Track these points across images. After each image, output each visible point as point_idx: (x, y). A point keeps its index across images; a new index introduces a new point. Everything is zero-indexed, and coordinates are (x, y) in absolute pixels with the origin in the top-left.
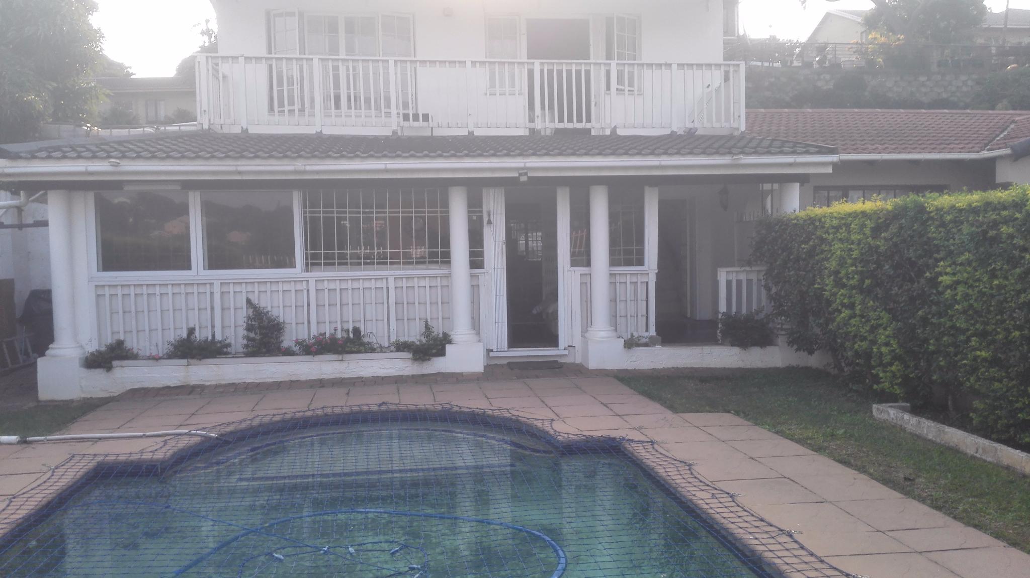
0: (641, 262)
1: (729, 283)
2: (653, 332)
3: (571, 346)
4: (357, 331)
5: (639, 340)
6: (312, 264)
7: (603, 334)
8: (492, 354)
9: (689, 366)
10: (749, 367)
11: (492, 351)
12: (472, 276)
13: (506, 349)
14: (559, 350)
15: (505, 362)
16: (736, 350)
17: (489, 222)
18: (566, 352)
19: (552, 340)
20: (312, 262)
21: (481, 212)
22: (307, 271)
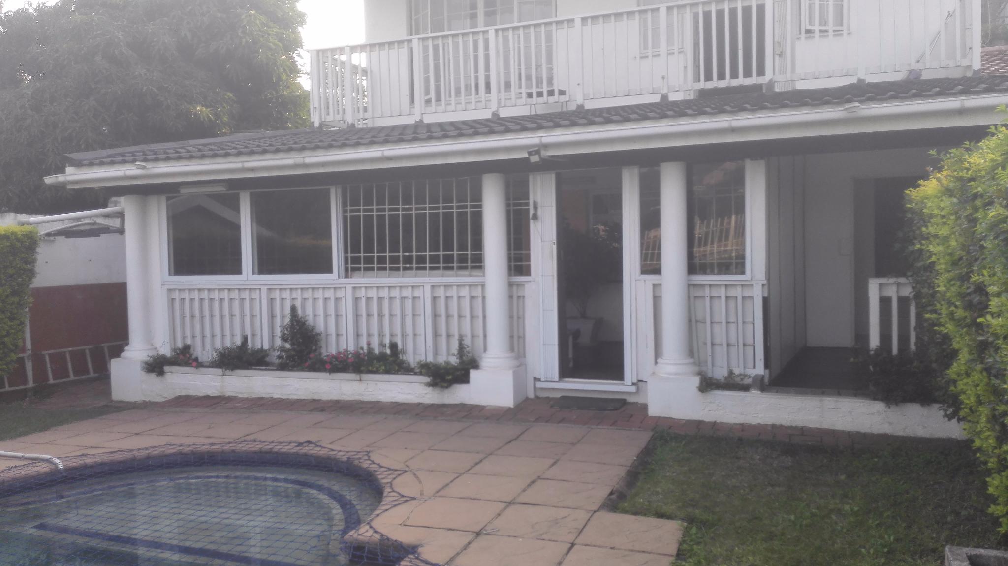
0: (740, 268)
1: (885, 302)
2: (760, 369)
3: (641, 381)
4: (394, 346)
5: (742, 380)
6: (354, 269)
7: (671, 369)
8: (539, 385)
9: (800, 424)
10: (901, 433)
11: (539, 380)
12: (511, 285)
13: (557, 379)
14: (623, 385)
15: (558, 395)
16: (879, 406)
17: (535, 217)
18: (633, 389)
19: (616, 371)
20: (352, 266)
21: (528, 204)
22: (346, 276)
